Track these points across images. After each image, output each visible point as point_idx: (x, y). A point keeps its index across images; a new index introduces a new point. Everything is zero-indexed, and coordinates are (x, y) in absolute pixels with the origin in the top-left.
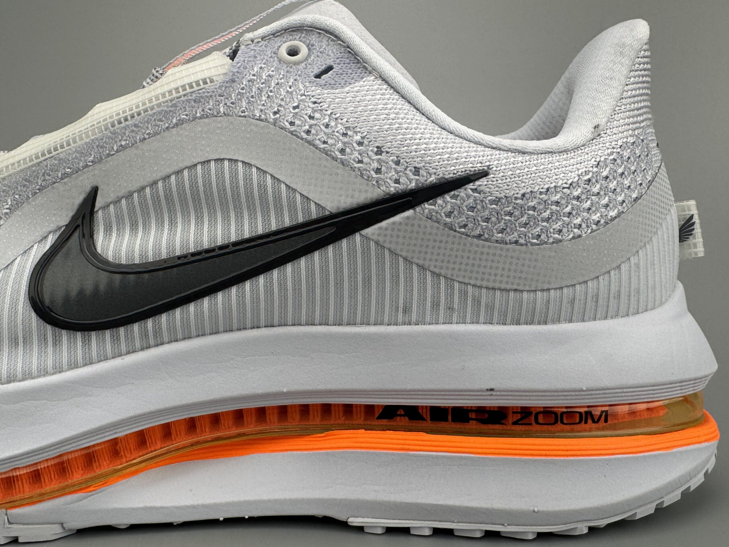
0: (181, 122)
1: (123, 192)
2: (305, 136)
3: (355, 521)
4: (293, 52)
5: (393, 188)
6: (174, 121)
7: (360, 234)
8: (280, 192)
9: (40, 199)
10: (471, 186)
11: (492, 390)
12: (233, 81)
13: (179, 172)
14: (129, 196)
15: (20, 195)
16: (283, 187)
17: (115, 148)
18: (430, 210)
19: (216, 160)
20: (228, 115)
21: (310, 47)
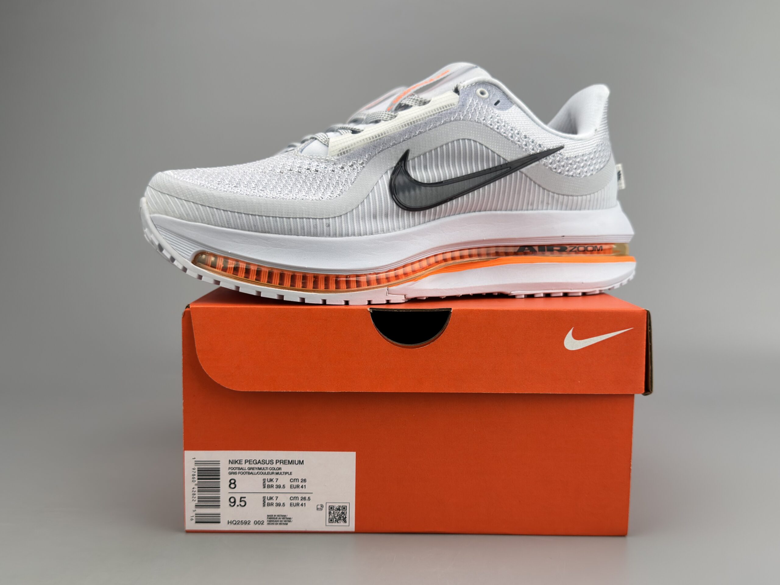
0: (445, 122)
1: (422, 152)
2: (496, 130)
3: (514, 293)
4: (482, 93)
5: (532, 152)
6: (442, 122)
7: (520, 172)
8: (489, 153)
9: (382, 155)
10: (558, 152)
11: (563, 236)
12: (463, 105)
13: (447, 144)
14: (425, 154)
15: (372, 153)
16: (490, 151)
17: (417, 133)
18: (544, 162)
19: (462, 139)
20: (464, 120)
21: (489, 91)
